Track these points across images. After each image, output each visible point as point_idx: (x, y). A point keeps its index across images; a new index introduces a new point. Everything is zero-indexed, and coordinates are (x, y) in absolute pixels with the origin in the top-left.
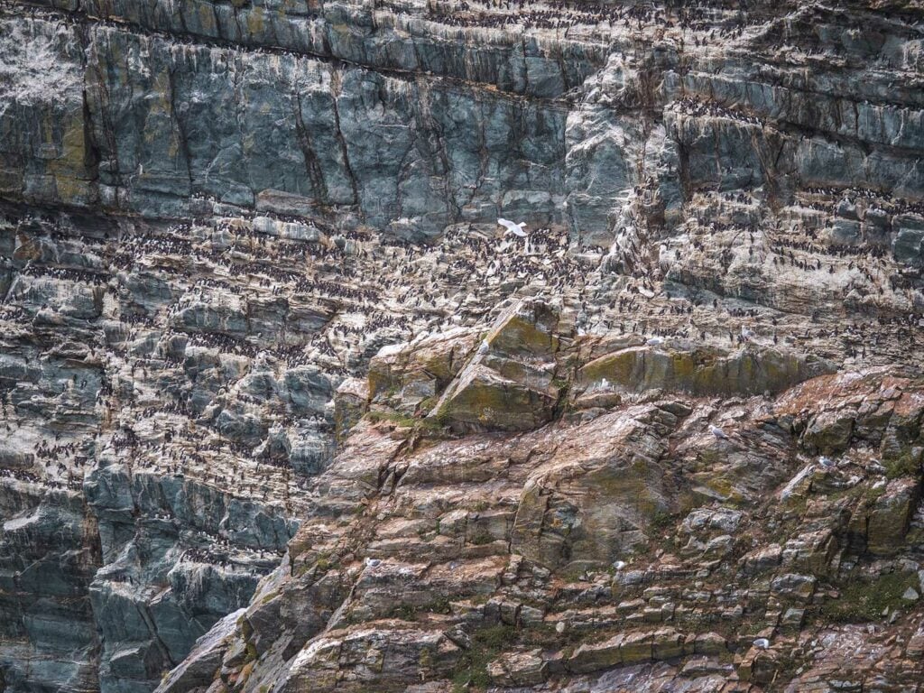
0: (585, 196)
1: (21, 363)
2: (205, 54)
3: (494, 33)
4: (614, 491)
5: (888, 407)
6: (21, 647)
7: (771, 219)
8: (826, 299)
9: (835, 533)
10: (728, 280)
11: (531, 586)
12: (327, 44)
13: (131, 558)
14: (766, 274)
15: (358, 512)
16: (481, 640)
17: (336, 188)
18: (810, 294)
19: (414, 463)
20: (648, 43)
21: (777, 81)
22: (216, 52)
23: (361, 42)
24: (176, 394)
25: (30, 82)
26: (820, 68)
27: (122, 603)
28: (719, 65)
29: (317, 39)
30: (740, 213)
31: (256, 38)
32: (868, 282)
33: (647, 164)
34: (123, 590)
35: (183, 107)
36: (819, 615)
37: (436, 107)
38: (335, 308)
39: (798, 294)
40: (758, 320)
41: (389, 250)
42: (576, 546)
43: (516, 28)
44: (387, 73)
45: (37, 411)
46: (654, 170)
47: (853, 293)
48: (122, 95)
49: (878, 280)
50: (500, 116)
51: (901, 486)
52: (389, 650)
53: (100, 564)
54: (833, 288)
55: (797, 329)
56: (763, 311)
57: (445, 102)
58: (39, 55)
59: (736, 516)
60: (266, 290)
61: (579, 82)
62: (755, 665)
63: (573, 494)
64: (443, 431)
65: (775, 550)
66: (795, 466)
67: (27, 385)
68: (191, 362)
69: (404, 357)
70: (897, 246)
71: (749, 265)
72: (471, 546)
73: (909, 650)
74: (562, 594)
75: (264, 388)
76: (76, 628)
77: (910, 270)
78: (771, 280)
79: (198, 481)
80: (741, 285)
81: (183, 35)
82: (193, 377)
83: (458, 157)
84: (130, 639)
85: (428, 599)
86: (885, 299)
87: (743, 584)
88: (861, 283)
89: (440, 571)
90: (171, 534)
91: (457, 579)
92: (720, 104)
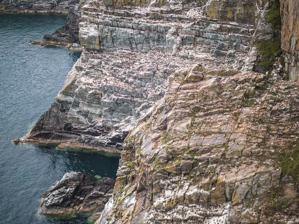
0: (169, 46)
1: (90, 70)
2: (115, 28)
3: (156, 25)
4: (212, 90)
5: (250, 77)
6: (91, 108)
7: (194, 48)
9: (244, 95)
10: (189, 57)
11: (201, 103)
12: (132, 27)
13: (107, 96)
15: (175, 94)
16: (195, 111)
17: (134, 46)
18: (200, 58)
19: (183, 87)
20: (177, 25)
21: (195, 30)
22: (117, 28)
23: (137, 26)
24: (112, 74)
25: (91, 33)
26: (201, 28)
27: (106, 102)
28: (187, 28)
29: (131, 26)
30: (190, 48)
31: (123, 26)
32: (208, 56)
33: (177, 41)
34: (106, 100)
35: (113, 36)
36: (243, 106)
37: (148, 35)
38: (134, 62)
39: (198, 58)
41: (141, 54)
42: (207, 97)
43: (158, 24)
44: (141, 30)
45: (93, 77)
46: (178, 42)
47: (206, 58)
48: (104, 34)
50: (156, 36)
51: (253, 88)
52: (182, 113)
53: (102, 97)
54: (203, 57)
56: (193, 61)
57: (149, 34)
58: (92, 29)
59: (230, 93)
60: (124, 60)
61: (168, 31)
62: (235, 113)
63: (206, 90)
64: (186, 82)
65: (236, 97)
66: (237, 86)
67: (91, 74)
68: (114, 70)
69: (180, 72)
70: (211, 51)
71: (191, 55)
72: (192, 98)
73: (257, 111)
74: (205, 104)
75: (125, 73)
76: (98, 106)
77: (213, 55)
78: (194, 56)
79: (116, 86)
81: (112, 26)
82: (115, 72)
83: (151, 41)
84: (107, 107)
85: (187, 105)
87: (231, 102)
89: (188, 102)
90: (112, 93)
91: (191, 103)
92: (187, 33)
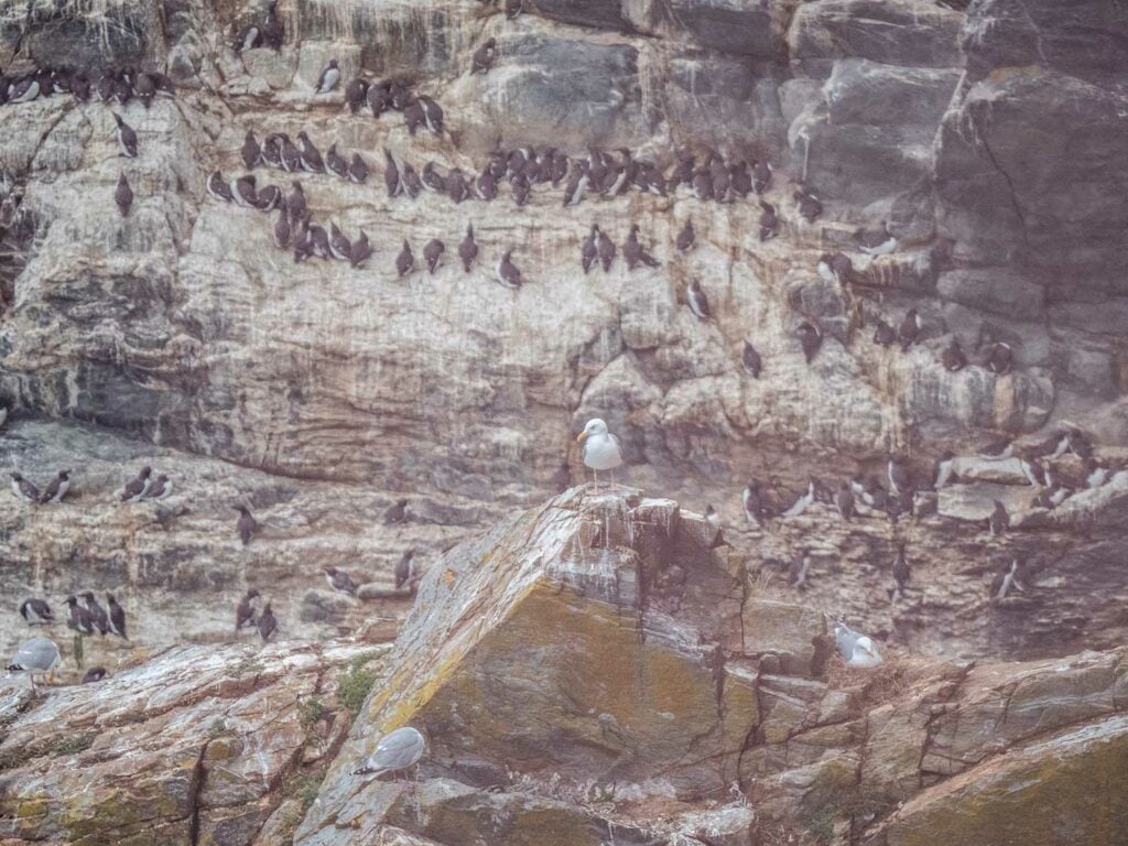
8: (489, 409)
14: (198, 301)
18: (412, 388)
32: (688, 323)
39: (353, 390)
40: (165, 520)
47: (615, 374)
49: (731, 308)
54: (522, 356)
55: (353, 555)
70: (815, 150)
71: (119, 262)
77: (886, 255)
78: (221, 330)
80: (81, 357)
86: (769, 400)
88: (653, 325)
